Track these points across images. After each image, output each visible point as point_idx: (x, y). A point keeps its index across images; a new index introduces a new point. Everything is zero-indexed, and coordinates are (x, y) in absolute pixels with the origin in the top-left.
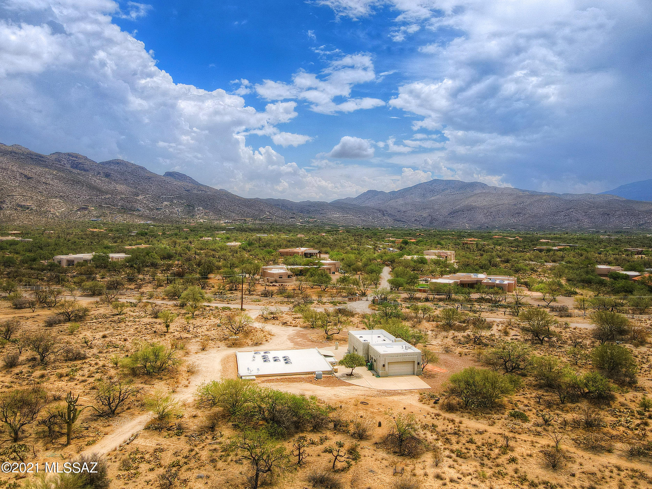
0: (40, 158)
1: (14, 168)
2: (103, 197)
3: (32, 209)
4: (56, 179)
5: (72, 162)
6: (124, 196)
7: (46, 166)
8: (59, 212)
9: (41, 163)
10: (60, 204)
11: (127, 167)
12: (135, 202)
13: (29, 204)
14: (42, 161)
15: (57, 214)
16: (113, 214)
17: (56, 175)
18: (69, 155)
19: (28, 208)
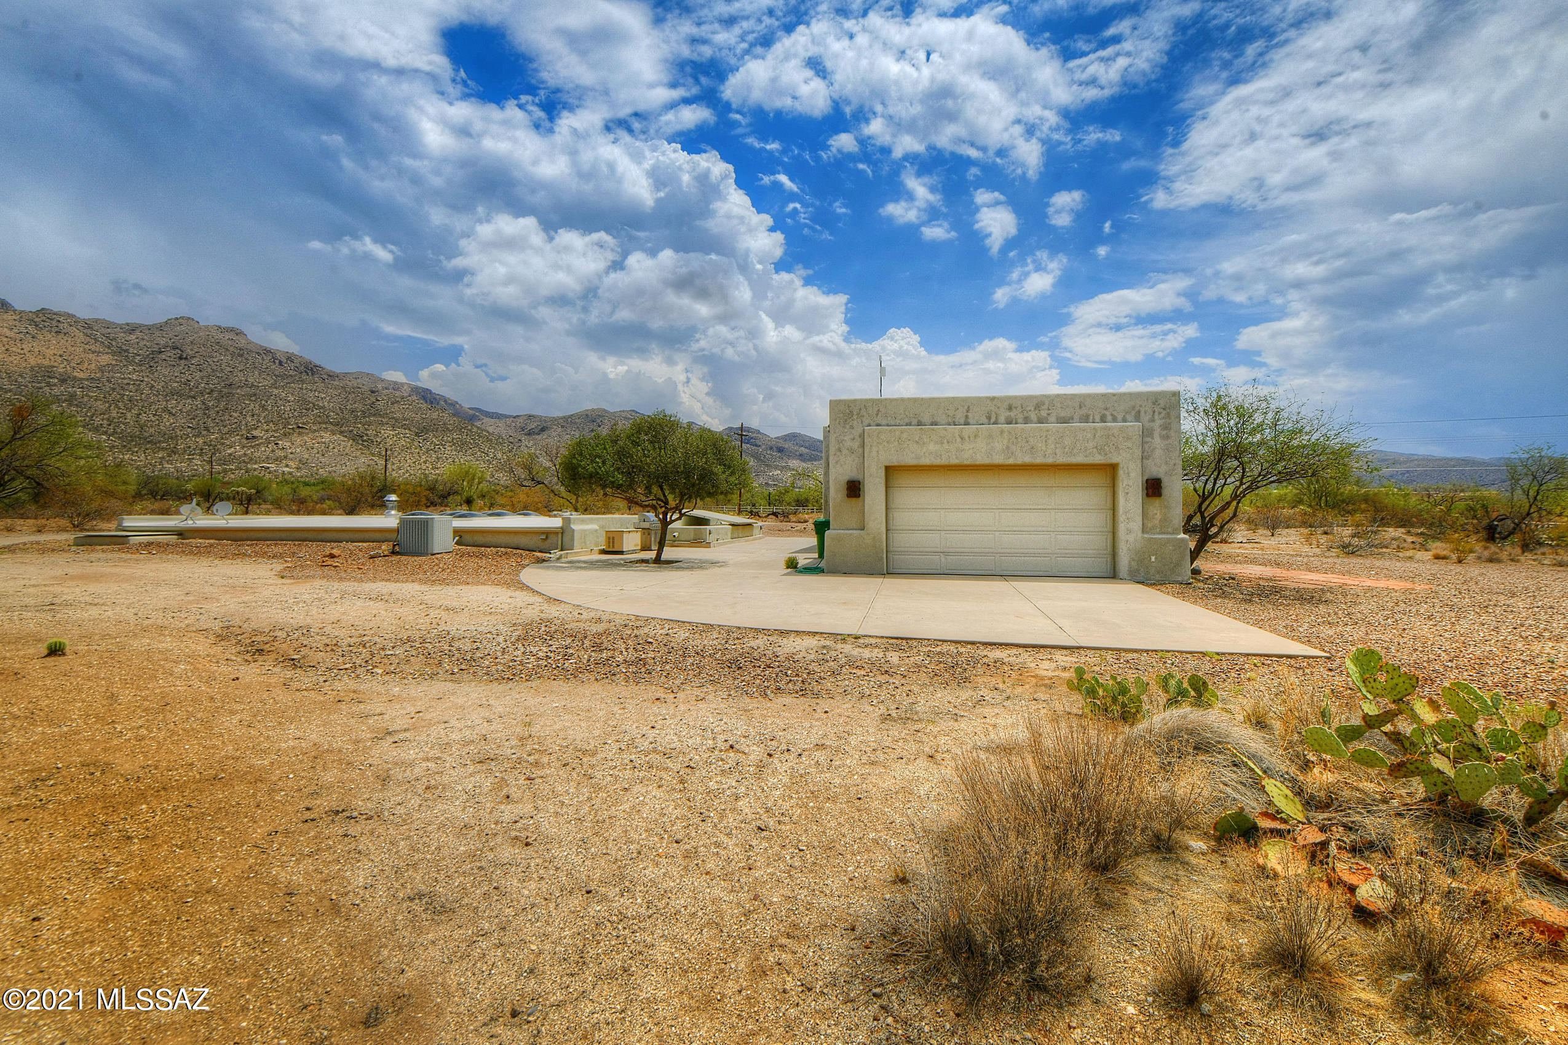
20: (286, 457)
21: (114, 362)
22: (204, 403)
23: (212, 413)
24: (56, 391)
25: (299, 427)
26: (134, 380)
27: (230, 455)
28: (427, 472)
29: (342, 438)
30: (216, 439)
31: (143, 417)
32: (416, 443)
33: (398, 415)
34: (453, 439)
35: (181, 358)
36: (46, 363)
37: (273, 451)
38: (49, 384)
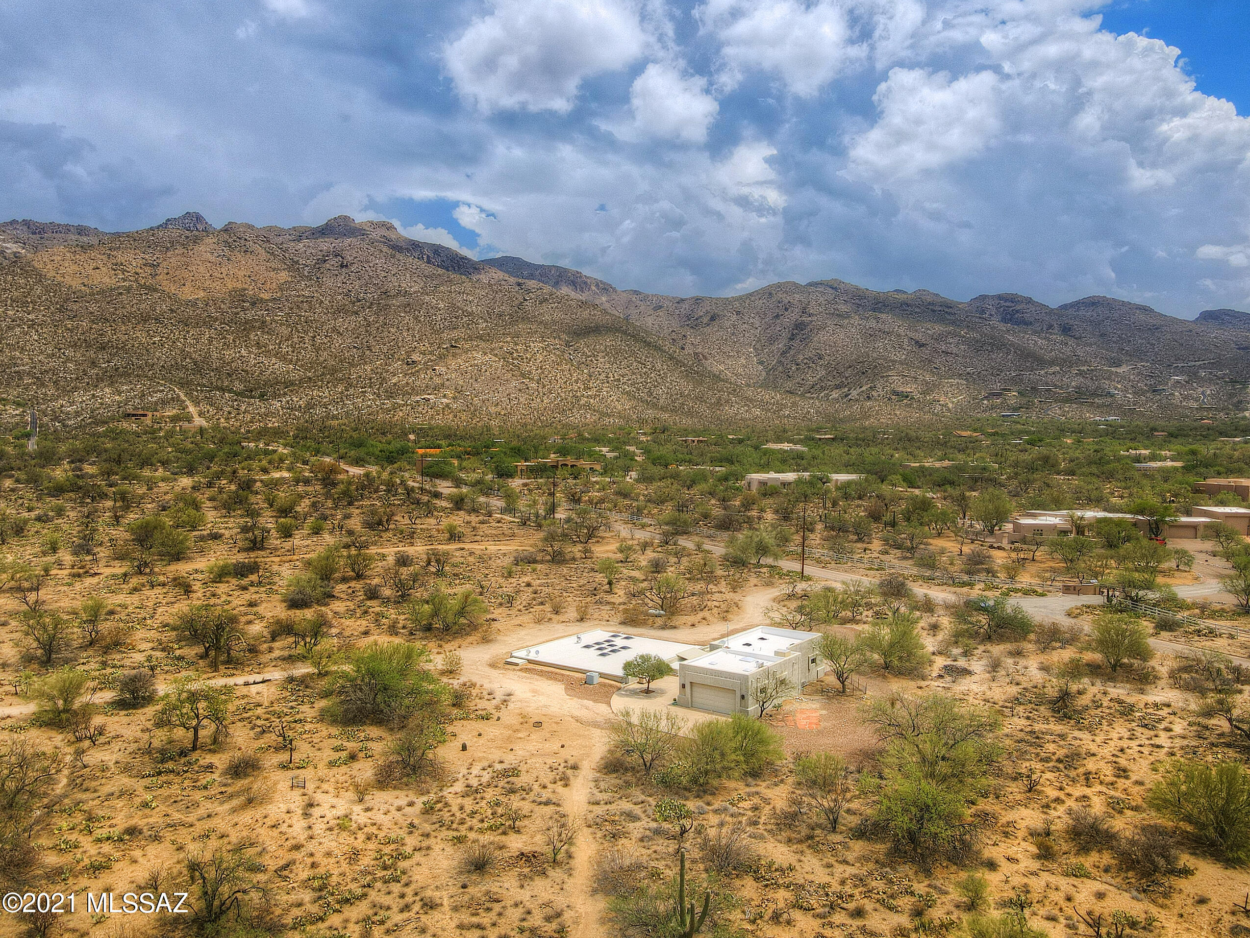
0: (946, 310)
1: (901, 331)
2: (1042, 372)
3: (912, 398)
4: (963, 343)
5: (1004, 310)
6: (1085, 368)
7: (953, 323)
8: (953, 402)
9: (949, 317)
10: (958, 388)
11: (1111, 309)
12: (1109, 379)
13: (909, 390)
14: (949, 314)
15: (950, 405)
16: (1045, 403)
17: (964, 337)
18: (1000, 297)
19: (907, 397)
20: (443, 385)
21: (290, 279)
22: (365, 319)
23: (373, 330)
24: (249, 315)
25: (452, 346)
26: (307, 297)
27: (395, 384)
28: (579, 394)
29: (494, 358)
30: (381, 365)
31: (318, 340)
32: (566, 356)
33: (547, 317)
34: (606, 346)
35: (342, 266)
36: (239, 286)
37: (431, 378)
38: (244, 309)
